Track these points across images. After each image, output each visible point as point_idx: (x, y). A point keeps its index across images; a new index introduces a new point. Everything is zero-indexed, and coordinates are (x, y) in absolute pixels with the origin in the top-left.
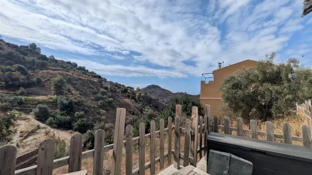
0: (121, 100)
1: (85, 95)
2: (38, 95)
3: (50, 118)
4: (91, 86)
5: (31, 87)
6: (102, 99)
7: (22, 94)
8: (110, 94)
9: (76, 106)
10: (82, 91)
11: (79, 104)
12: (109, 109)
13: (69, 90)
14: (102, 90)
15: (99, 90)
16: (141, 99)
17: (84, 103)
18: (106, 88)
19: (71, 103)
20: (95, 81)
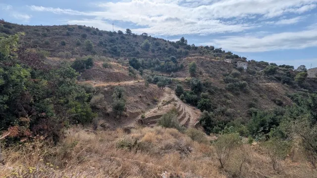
0: (261, 84)
1: (214, 76)
2: (181, 77)
3: (183, 95)
4: (222, 68)
5: (177, 71)
6: (233, 81)
7: (172, 76)
8: (244, 76)
9: (204, 87)
10: (211, 73)
11: (207, 85)
12: (239, 94)
13: (201, 73)
14: (234, 71)
15: (230, 72)
16: (305, 83)
17: (212, 85)
18: (241, 69)
19: (199, 84)
20: (228, 62)
